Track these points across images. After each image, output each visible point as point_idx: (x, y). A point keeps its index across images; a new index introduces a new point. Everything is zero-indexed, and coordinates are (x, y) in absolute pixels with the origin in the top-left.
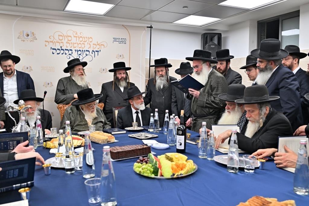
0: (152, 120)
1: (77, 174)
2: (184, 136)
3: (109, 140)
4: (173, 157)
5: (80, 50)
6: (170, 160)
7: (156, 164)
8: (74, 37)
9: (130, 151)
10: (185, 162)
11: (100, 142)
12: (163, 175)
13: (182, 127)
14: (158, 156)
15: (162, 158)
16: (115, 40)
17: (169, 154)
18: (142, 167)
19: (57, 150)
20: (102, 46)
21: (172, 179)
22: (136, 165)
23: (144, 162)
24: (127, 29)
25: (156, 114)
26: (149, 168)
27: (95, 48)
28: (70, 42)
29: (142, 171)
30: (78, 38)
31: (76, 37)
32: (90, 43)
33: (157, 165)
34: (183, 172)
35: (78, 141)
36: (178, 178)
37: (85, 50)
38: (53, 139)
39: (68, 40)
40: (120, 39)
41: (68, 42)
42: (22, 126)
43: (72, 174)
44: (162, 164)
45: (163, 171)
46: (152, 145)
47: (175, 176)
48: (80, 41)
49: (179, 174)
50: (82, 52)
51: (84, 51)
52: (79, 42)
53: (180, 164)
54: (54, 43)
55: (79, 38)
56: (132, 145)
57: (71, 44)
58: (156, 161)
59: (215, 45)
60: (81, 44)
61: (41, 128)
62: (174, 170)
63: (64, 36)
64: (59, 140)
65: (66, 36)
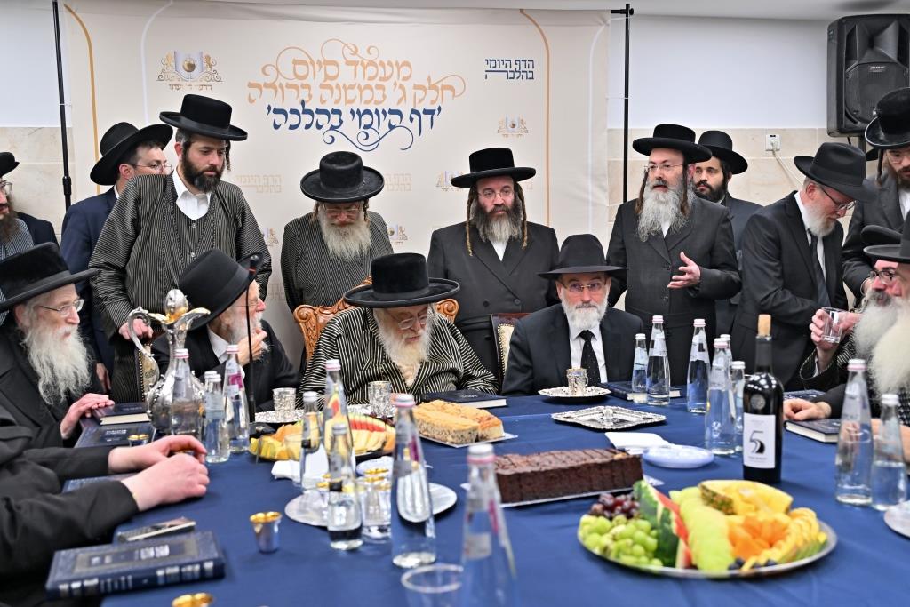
0: (641, 359)
1: (371, 553)
2: (772, 418)
3: (480, 432)
4: (732, 496)
5: (368, 112)
6: (719, 509)
7: (665, 519)
8: (348, 63)
9: (564, 470)
10: (783, 518)
11: (450, 439)
12: (694, 562)
13: (763, 382)
14: (674, 494)
15: (688, 499)
16: (493, 65)
17: (716, 486)
18: (613, 531)
19: (297, 465)
20: (448, 93)
21: (734, 580)
22: (586, 523)
23: (617, 512)
24: (536, 25)
25: (658, 336)
26: (640, 535)
27: (421, 101)
28: (333, 83)
29: (613, 546)
30: (360, 68)
31: (355, 63)
32: (403, 83)
33: (669, 523)
34: (777, 557)
35: (370, 436)
36: (757, 578)
37: (387, 111)
38: (283, 426)
39: (327, 77)
40: (513, 62)
41: (328, 82)
42: (177, 380)
43: (352, 551)
44: (691, 524)
45: (694, 550)
46: (646, 452)
47: (746, 569)
48: (367, 77)
49: (762, 560)
50: (375, 116)
51: (384, 112)
52: (367, 82)
53: (761, 525)
54: (279, 90)
55: (365, 68)
56: (569, 448)
57: (336, 91)
58: (665, 509)
59: (885, 61)
60: (372, 89)
61: (241, 386)
62: (739, 544)
63: (312, 63)
64: (305, 429)
65: (319, 62)
